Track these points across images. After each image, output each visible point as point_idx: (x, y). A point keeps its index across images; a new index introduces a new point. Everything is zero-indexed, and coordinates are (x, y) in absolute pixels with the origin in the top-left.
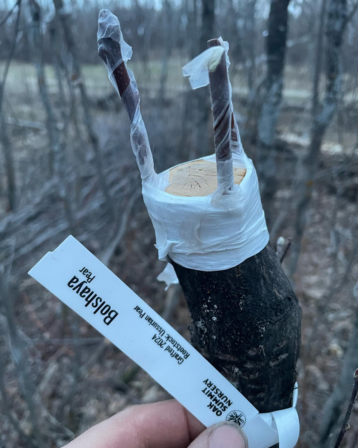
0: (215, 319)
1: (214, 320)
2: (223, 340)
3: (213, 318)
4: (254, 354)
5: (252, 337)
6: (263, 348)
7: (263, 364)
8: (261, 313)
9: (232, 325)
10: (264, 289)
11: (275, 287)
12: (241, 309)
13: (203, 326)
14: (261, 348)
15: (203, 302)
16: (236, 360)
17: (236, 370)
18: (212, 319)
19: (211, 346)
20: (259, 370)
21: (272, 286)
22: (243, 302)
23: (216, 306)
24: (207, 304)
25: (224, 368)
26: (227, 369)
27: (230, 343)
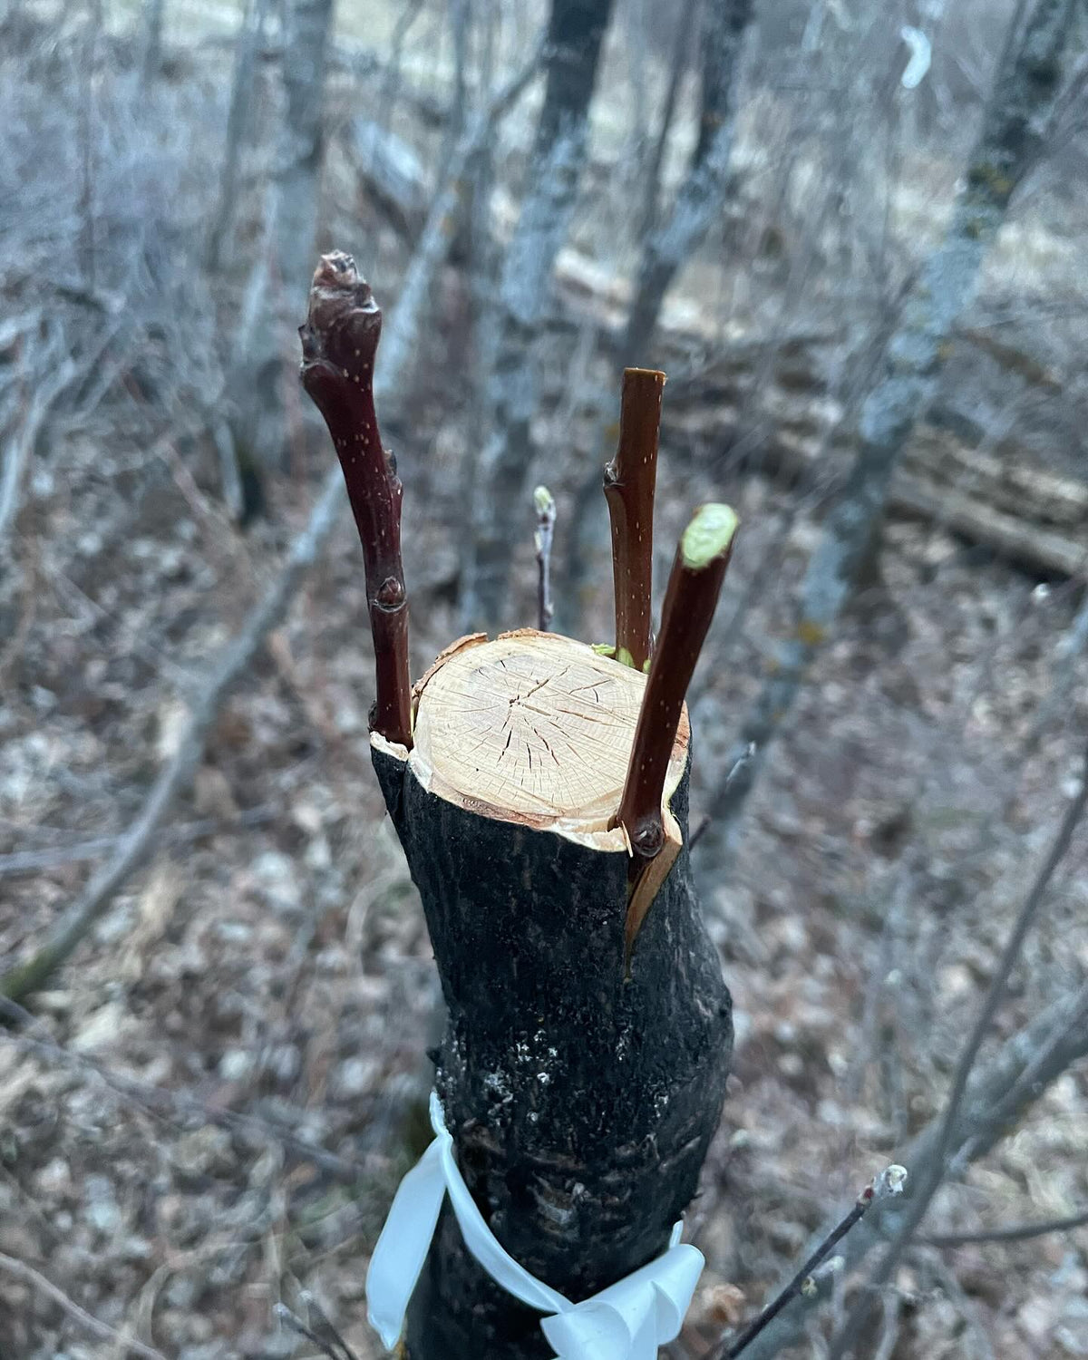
0: (544, 1077)
1: (543, 1080)
2: (557, 1124)
3: (539, 1075)
4: (629, 1152)
5: (635, 1121)
6: (654, 1139)
7: (645, 1170)
8: (662, 1063)
9: (590, 1095)
10: (675, 1002)
11: (698, 992)
12: (621, 1059)
13: (503, 1086)
14: (649, 1140)
15: (519, 1039)
16: (581, 1166)
17: (579, 1189)
18: (535, 1077)
19: (517, 1132)
20: (633, 1185)
21: (692, 989)
22: (626, 1043)
23: (553, 1052)
24: (530, 1043)
25: (541, 1180)
26: (548, 1180)
27: (574, 1133)
